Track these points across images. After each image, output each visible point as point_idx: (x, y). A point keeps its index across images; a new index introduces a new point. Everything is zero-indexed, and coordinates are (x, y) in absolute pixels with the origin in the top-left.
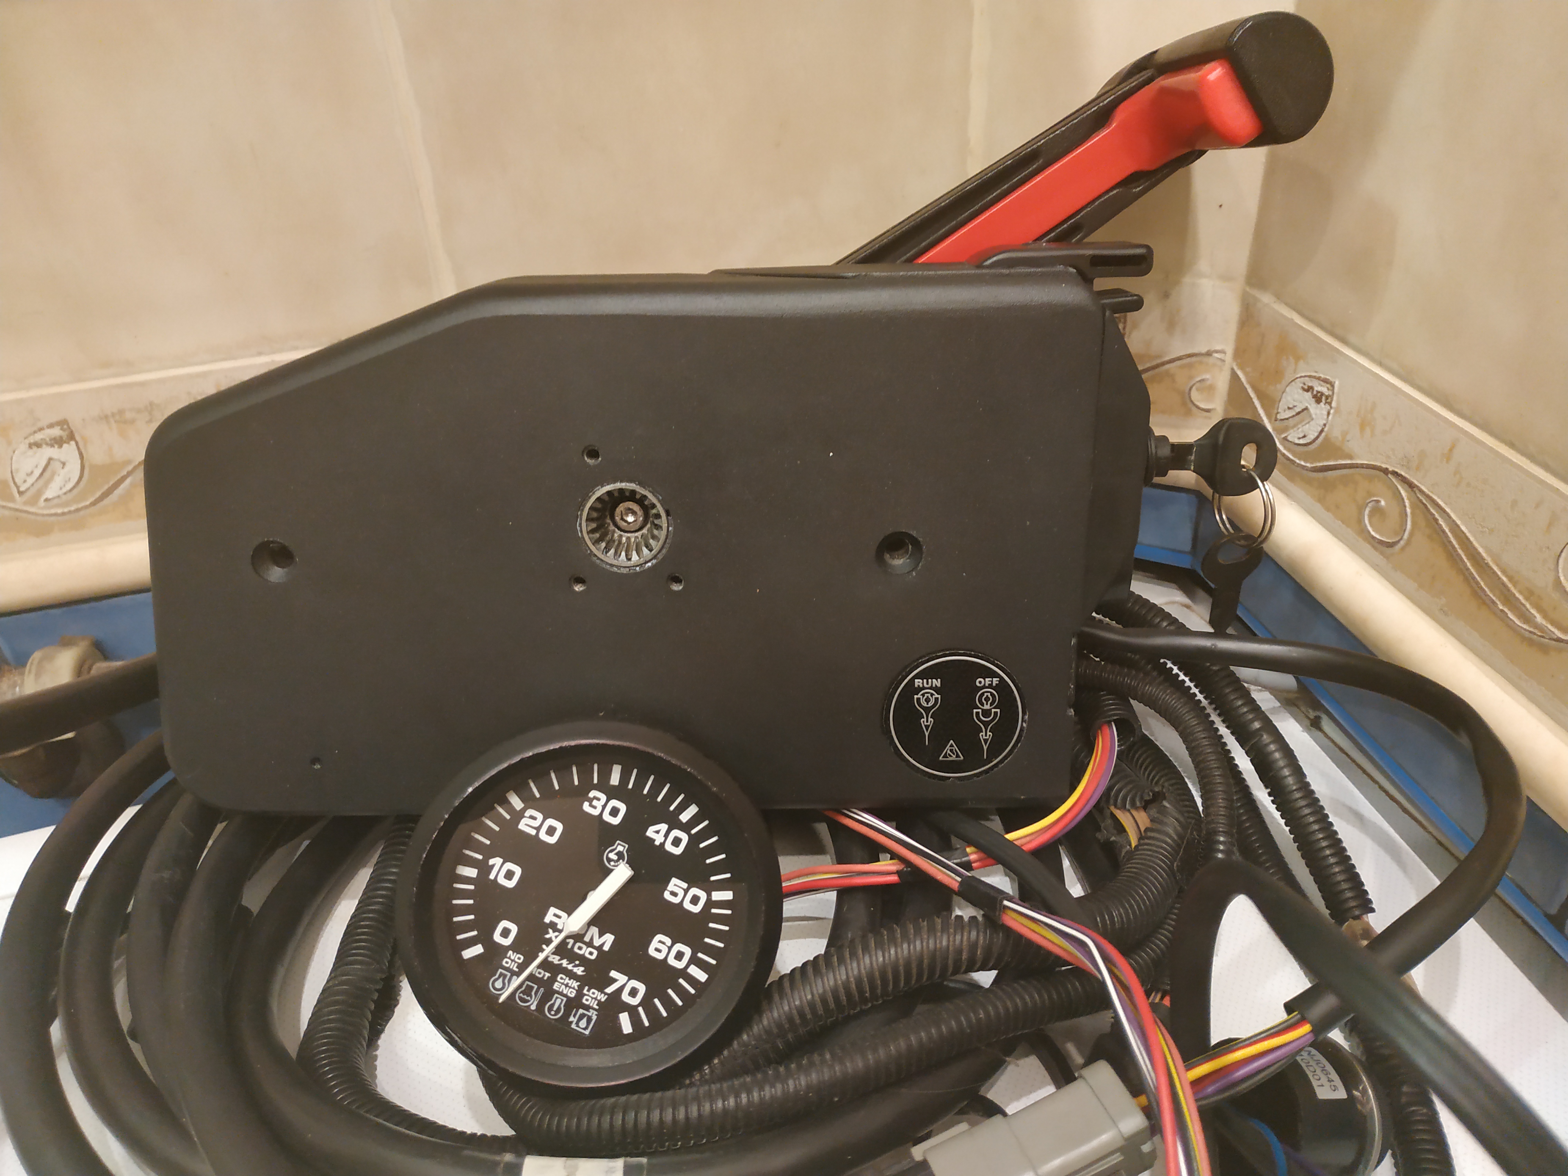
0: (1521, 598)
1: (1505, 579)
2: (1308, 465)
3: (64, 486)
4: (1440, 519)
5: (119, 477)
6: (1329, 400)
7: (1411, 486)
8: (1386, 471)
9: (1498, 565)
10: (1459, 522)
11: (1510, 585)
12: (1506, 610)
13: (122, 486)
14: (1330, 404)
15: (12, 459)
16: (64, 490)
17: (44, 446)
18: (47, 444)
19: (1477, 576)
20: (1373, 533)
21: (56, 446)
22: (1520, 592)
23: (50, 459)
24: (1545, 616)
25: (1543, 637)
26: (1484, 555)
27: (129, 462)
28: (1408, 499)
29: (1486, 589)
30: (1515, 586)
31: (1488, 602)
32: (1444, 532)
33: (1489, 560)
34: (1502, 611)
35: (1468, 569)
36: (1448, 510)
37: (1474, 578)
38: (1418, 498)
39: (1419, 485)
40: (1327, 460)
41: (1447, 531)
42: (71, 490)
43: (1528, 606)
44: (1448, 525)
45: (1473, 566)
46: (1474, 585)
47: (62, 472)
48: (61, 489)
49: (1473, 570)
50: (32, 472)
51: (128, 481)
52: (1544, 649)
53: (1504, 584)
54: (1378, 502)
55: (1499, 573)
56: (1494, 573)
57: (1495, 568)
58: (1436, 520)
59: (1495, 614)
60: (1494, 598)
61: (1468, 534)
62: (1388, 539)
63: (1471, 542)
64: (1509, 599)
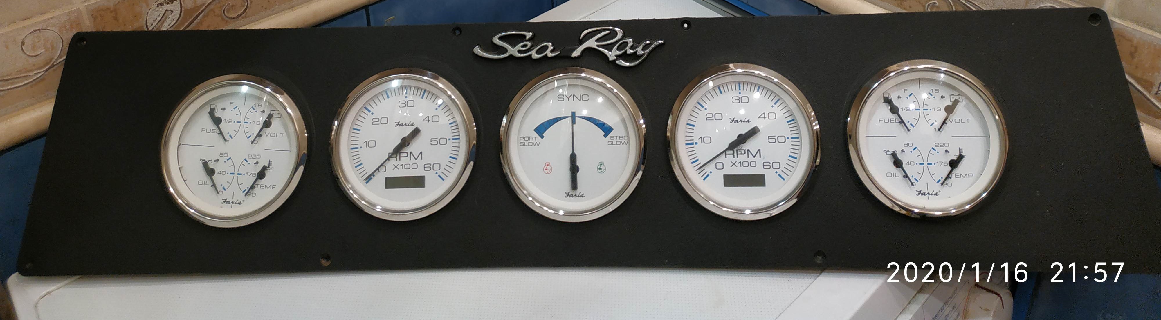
3: (171, 23)
5: (197, 13)
13: (199, 18)
15: (147, 15)
16: (170, 26)
17: (164, 4)
18: (166, 3)
21: (170, 3)
23: (166, 10)
27: (204, 4)
42: (172, 26)
47: (171, 16)
48: (169, 25)
50: (156, 19)
51: (202, 15)
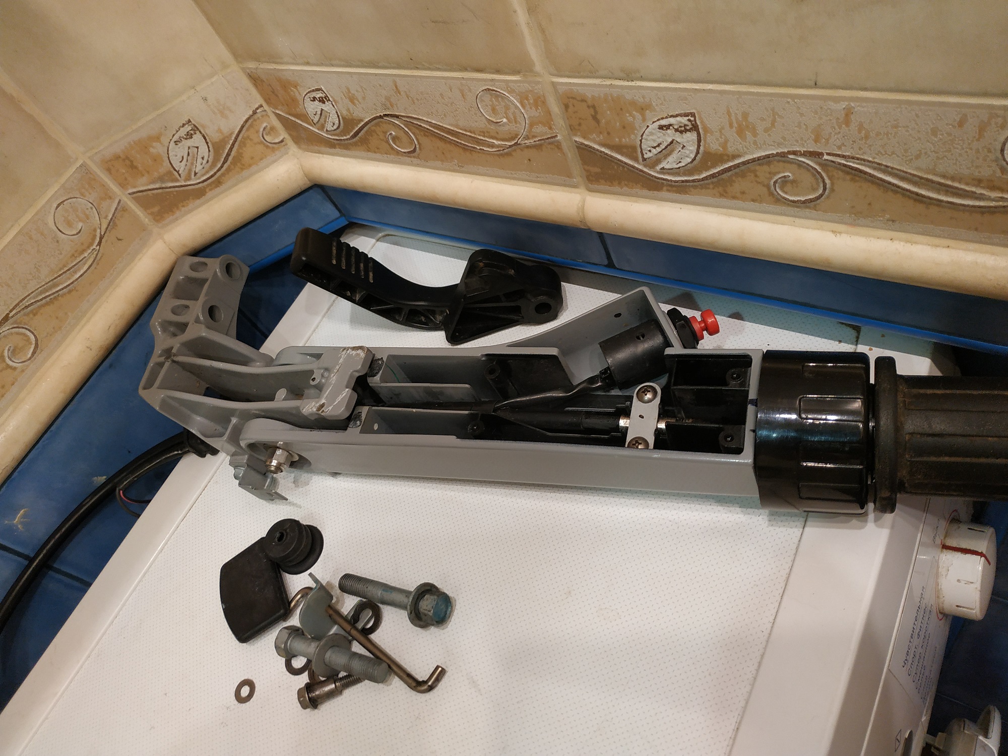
0: (482, 138)
1: (468, 134)
2: (348, 137)
4: (422, 125)
6: (327, 99)
7: (397, 117)
8: (381, 117)
9: (461, 129)
10: (429, 120)
11: (473, 135)
12: (481, 148)
14: (330, 100)
19: (458, 140)
20: (402, 150)
22: (479, 135)
24: (497, 139)
25: (503, 150)
26: (452, 128)
28: (402, 123)
29: (466, 144)
30: (475, 134)
31: (472, 149)
32: (428, 129)
33: (456, 129)
34: (480, 149)
35: (452, 140)
36: (421, 118)
37: (458, 142)
38: (404, 120)
39: (399, 114)
40: (354, 128)
41: (428, 127)
43: (487, 139)
44: (426, 124)
45: (452, 136)
46: (460, 145)
49: (454, 139)
52: (509, 154)
53: (470, 136)
54: (391, 134)
55: (464, 133)
56: (462, 134)
57: (461, 131)
58: (420, 126)
59: (479, 152)
60: (473, 146)
61: (438, 123)
62: (410, 148)
63: (442, 126)
64: (479, 142)
